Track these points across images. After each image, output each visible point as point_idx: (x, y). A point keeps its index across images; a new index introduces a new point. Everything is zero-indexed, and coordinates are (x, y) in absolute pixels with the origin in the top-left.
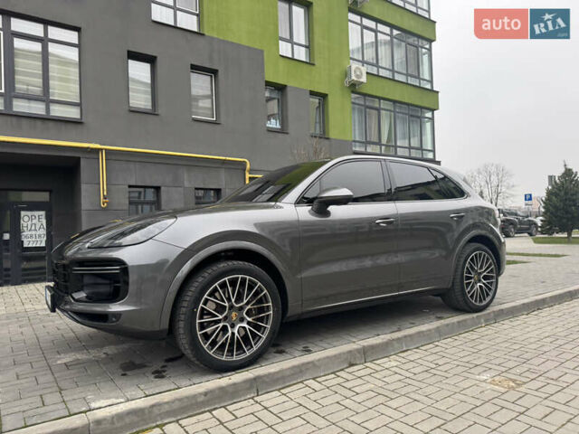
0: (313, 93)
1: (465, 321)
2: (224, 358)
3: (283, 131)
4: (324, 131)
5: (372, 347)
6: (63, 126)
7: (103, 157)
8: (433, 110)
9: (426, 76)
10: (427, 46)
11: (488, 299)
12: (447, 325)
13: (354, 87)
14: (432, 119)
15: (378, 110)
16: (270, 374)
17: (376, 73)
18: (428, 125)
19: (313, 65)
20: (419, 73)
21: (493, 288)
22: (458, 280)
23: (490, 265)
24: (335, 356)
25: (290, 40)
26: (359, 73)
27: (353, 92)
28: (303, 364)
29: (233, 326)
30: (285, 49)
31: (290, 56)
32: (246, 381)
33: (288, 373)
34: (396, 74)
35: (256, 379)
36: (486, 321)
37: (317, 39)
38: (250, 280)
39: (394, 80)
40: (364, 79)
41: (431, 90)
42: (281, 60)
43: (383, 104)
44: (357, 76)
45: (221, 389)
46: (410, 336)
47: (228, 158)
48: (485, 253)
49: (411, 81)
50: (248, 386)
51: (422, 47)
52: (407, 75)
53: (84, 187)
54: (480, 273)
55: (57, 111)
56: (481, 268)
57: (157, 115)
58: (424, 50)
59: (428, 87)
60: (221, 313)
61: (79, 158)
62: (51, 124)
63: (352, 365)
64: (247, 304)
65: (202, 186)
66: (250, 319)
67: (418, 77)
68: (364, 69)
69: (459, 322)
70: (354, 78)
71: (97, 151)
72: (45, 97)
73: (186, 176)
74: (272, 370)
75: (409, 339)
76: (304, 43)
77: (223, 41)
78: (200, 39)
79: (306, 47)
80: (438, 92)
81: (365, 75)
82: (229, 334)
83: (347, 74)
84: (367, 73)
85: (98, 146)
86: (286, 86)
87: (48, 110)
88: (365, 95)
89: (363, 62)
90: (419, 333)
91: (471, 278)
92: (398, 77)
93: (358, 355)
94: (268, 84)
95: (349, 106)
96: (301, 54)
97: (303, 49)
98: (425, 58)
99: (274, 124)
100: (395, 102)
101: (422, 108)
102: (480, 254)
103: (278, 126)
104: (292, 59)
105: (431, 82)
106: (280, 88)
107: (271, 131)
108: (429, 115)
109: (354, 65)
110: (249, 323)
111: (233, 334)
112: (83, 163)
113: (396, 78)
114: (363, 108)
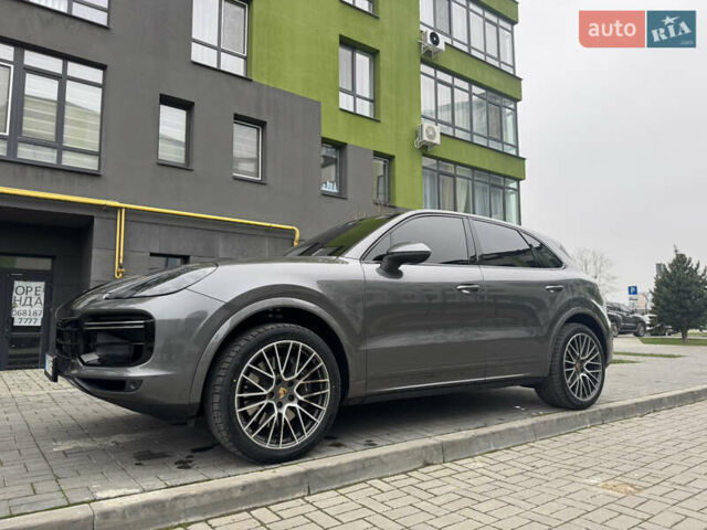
0: (377, 154)
1: (566, 418)
2: (267, 446)
3: (340, 196)
4: (389, 199)
5: (453, 444)
6: (76, 179)
7: (121, 219)
8: (518, 180)
9: (511, 140)
10: (512, 106)
11: (593, 394)
12: (545, 422)
13: (425, 150)
14: (517, 191)
15: (454, 177)
16: (324, 469)
17: (451, 134)
18: (513, 198)
19: (379, 121)
20: (502, 136)
21: (599, 380)
22: (557, 368)
23: (595, 351)
24: (407, 451)
25: (353, 93)
26: (432, 133)
27: (424, 155)
28: (367, 459)
29: (280, 405)
30: (346, 102)
31: (352, 110)
32: (294, 476)
33: (347, 469)
34: (475, 137)
35: (307, 473)
36: (592, 421)
37: (384, 92)
38: (303, 348)
39: (471, 143)
40: (437, 140)
41: (517, 157)
42: (341, 114)
43: (460, 171)
44: (429, 136)
45: (264, 483)
46: (499, 432)
47: (274, 225)
48: (589, 336)
49: (493, 145)
50: (297, 481)
51: (506, 107)
52: (488, 138)
53: (95, 252)
54: (583, 361)
55: (70, 160)
56: (584, 354)
57: (191, 170)
58: (508, 111)
59: (513, 152)
60: (267, 388)
61: (92, 218)
62: (62, 175)
63: (427, 464)
64: (299, 378)
66: (301, 398)
67: (501, 141)
68: (438, 129)
69: (558, 420)
70: (425, 138)
71: (115, 209)
72: (58, 145)
73: (221, 246)
74: (329, 464)
75: (497, 435)
76: (367, 96)
77: (275, 89)
78: (247, 84)
79: (371, 101)
80: (524, 159)
81: (438, 136)
82: (276, 414)
83: (417, 133)
84: (441, 134)
85: (117, 204)
86: (346, 144)
87: (59, 158)
88: (438, 159)
89: (437, 121)
90: (510, 430)
91: (571, 366)
92: (477, 140)
93: (435, 453)
94: (325, 141)
95: (419, 172)
96: (365, 109)
97: (368, 103)
98: (510, 119)
99: (331, 188)
100: (473, 168)
101: (505, 176)
102: (583, 337)
103: (335, 191)
104: (354, 114)
105: (516, 147)
106: (340, 147)
107: (326, 195)
108: (513, 185)
109: (426, 124)
110: (300, 403)
111: (280, 415)
112: (97, 222)
113: (475, 141)
114: (436, 174)
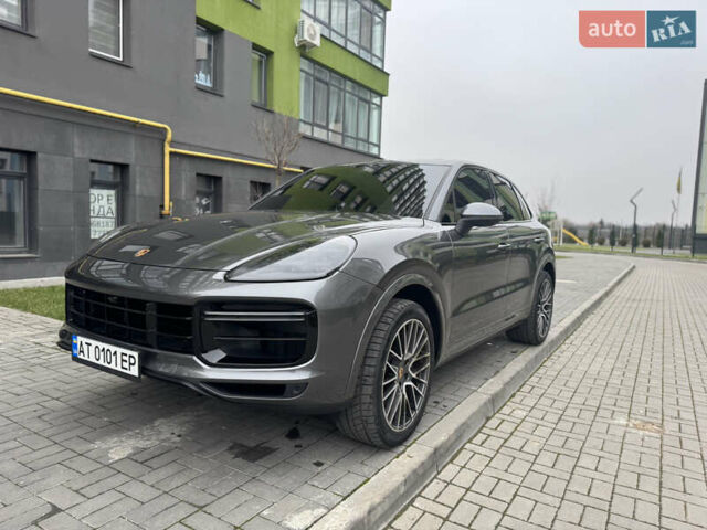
0: (256, 47)
3: (215, 91)
4: (266, 100)
8: (381, 96)
9: (377, 52)
10: (382, 15)
13: (304, 50)
14: (380, 107)
15: (328, 85)
16: (443, 444)
17: (328, 36)
18: (375, 113)
19: (258, 8)
20: (371, 47)
21: (550, 318)
24: (478, 411)
26: (313, 32)
29: (400, 385)
32: (430, 458)
34: (348, 43)
35: (435, 452)
36: (546, 354)
38: (418, 325)
39: (345, 49)
40: (317, 42)
41: (382, 71)
44: (310, 36)
47: (142, 121)
50: (431, 462)
51: (376, 15)
52: (360, 47)
54: (543, 303)
56: (544, 297)
57: (31, 36)
58: (378, 19)
59: (379, 65)
63: (488, 419)
64: (414, 355)
65: (100, 158)
67: (370, 51)
68: (318, 29)
70: (306, 37)
80: (388, 75)
81: (319, 37)
83: (298, 29)
84: (321, 35)
86: (222, 29)
88: (315, 63)
89: (315, 19)
93: (490, 407)
94: (200, 22)
95: (296, 74)
98: (379, 29)
101: (371, 91)
105: (383, 61)
106: (215, 32)
107: (200, 89)
108: (377, 100)
109: (307, 21)
113: (349, 48)
114: (312, 79)
